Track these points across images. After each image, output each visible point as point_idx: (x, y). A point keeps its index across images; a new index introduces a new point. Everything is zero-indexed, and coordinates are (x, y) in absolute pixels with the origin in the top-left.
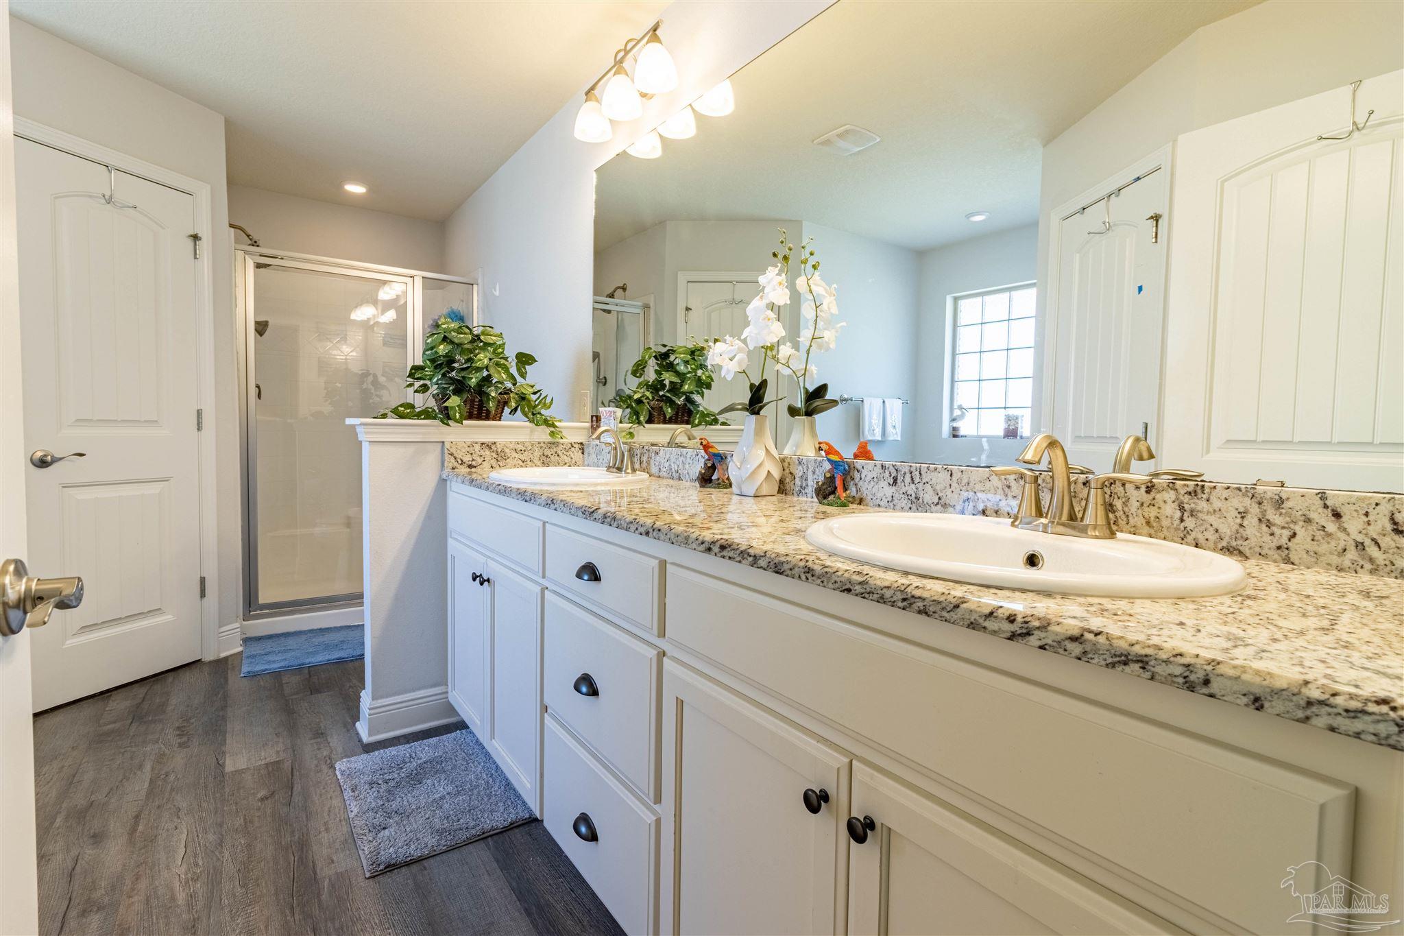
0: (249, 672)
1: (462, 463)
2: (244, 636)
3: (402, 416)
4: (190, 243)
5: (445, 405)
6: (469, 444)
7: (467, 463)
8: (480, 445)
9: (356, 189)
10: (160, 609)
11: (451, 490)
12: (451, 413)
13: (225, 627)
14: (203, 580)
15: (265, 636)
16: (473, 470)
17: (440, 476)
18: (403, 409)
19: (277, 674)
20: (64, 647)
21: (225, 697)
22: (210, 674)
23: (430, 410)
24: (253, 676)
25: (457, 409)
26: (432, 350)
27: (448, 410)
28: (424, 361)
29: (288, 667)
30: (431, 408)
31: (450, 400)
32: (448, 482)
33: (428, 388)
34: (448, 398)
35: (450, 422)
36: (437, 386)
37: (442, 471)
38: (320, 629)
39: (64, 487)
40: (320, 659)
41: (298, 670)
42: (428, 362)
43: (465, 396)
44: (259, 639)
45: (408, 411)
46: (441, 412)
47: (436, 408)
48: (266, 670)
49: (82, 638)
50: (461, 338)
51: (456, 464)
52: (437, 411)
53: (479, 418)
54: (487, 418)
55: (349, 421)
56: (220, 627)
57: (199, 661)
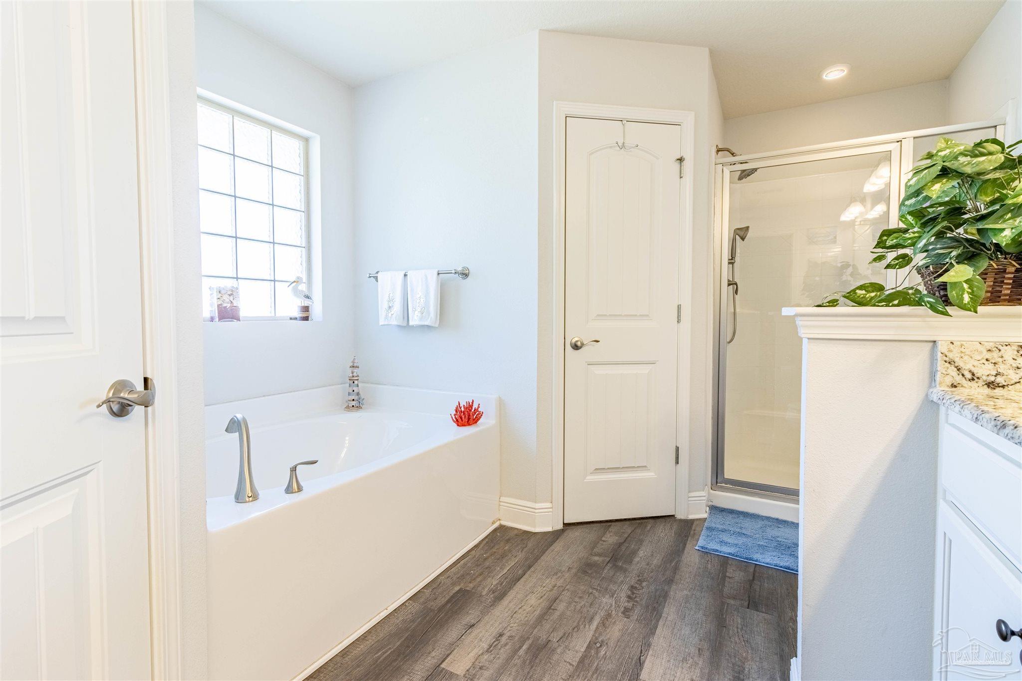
0: (702, 547)
1: (974, 378)
2: (710, 503)
3: (861, 303)
4: (677, 164)
5: (941, 279)
6: (990, 345)
7: (985, 378)
8: (1016, 348)
9: (835, 74)
10: (645, 466)
11: (947, 422)
12: (952, 294)
13: (695, 493)
14: (677, 449)
15: (727, 509)
16: (998, 391)
17: (927, 395)
18: (864, 292)
19: (725, 561)
20: (585, 481)
21: (676, 569)
22: (675, 534)
23: (910, 291)
24: (705, 552)
25: (966, 286)
26: (918, 196)
27: (945, 289)
28: (902, 217)
29: (736, 556)
30: (912, 288)
31: (951, 273)
32: (942, 410)
33: (910, 260)
34: (947, 271)
35: (948, 309)
36: (925, 254)
37: (930, 386)
38: (777, 519)
39: (588, 364)
40: (768, 560)
41: (745, 564)
42: (909, 218)
43: (984, 264)
44: (722, 510)
45: (873, 294)
46: (931, 293)
47: (922, 288)
48: (717, 551)
49: (596, 477)
50: (978, 164)
51: (959, 379)
52: (925, 292)
55: (787, 311)
56: (689, 492)
57: (673, 516)
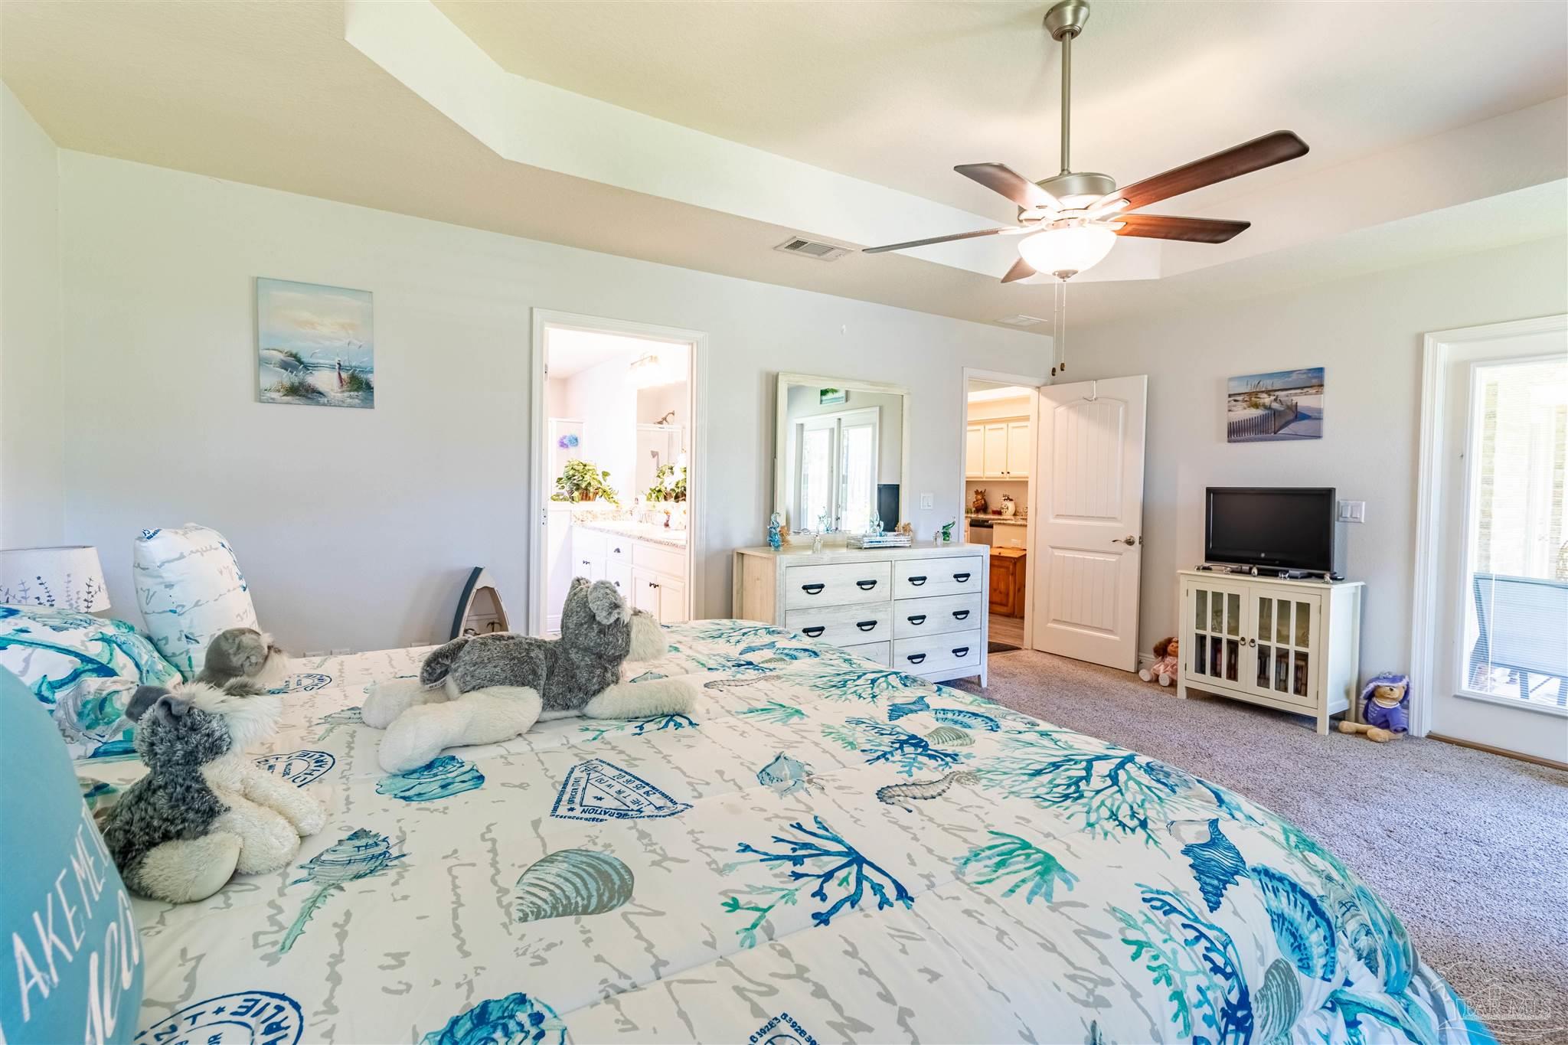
1: (579, 519)
3: (554, 500)
6: (582, 511)
8: (586, 511)
11: (574, 531)
12: (575, 498)
16: (583, 522)
25: (577, 496)
30: (566, 496)
31: (574, 493)
32: (573, 527)
33: (565, 488)
35: (574, 502)
36: (568, 487)
37: (570, 523)
42: (566, 477)
43: (580, 491)
46: (570, 498)
50: (579, 467)
51: (576, 520)
53: (586, 500)
54: (589, 499)
